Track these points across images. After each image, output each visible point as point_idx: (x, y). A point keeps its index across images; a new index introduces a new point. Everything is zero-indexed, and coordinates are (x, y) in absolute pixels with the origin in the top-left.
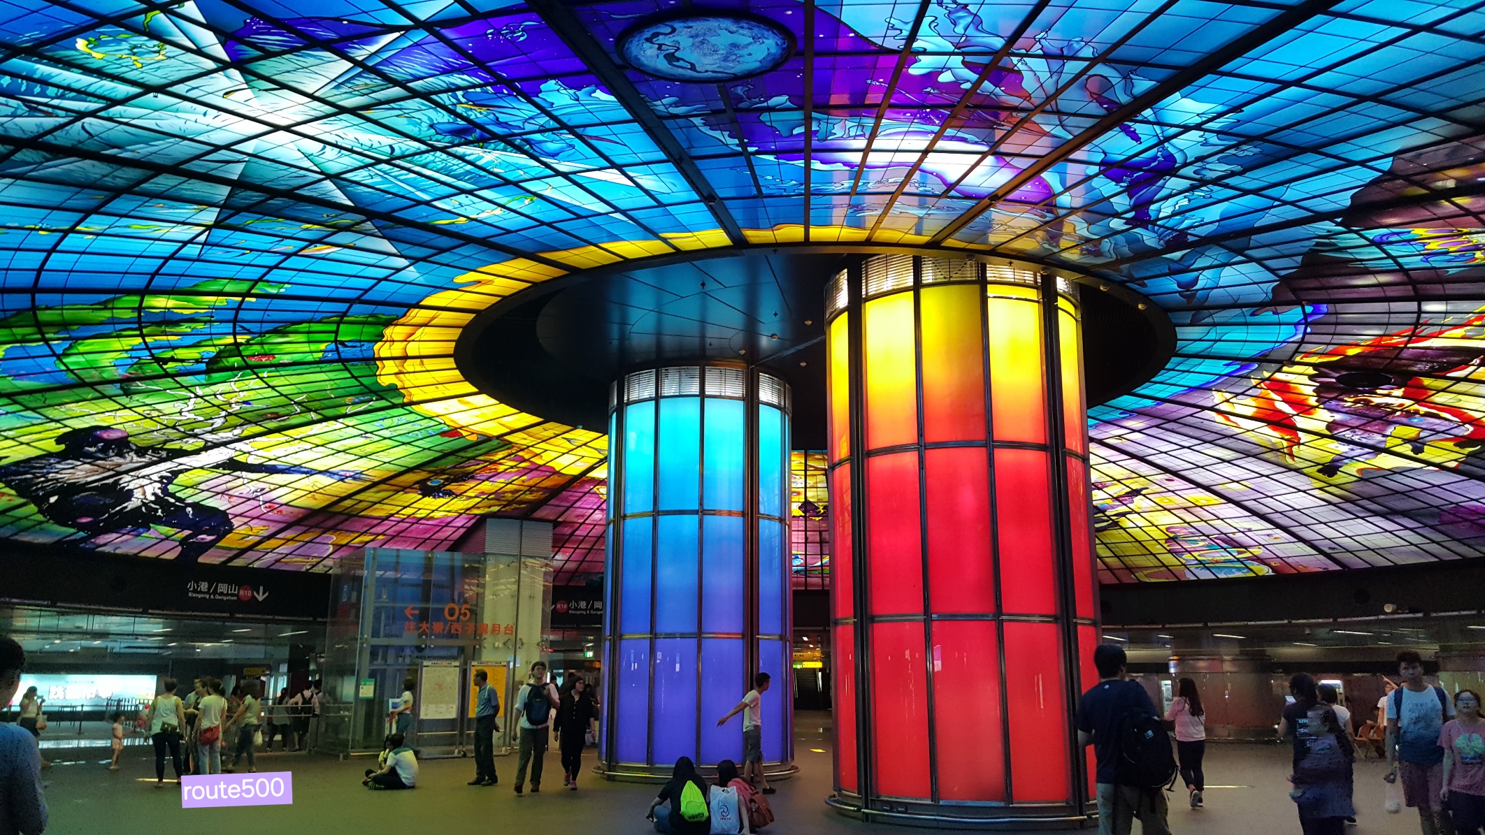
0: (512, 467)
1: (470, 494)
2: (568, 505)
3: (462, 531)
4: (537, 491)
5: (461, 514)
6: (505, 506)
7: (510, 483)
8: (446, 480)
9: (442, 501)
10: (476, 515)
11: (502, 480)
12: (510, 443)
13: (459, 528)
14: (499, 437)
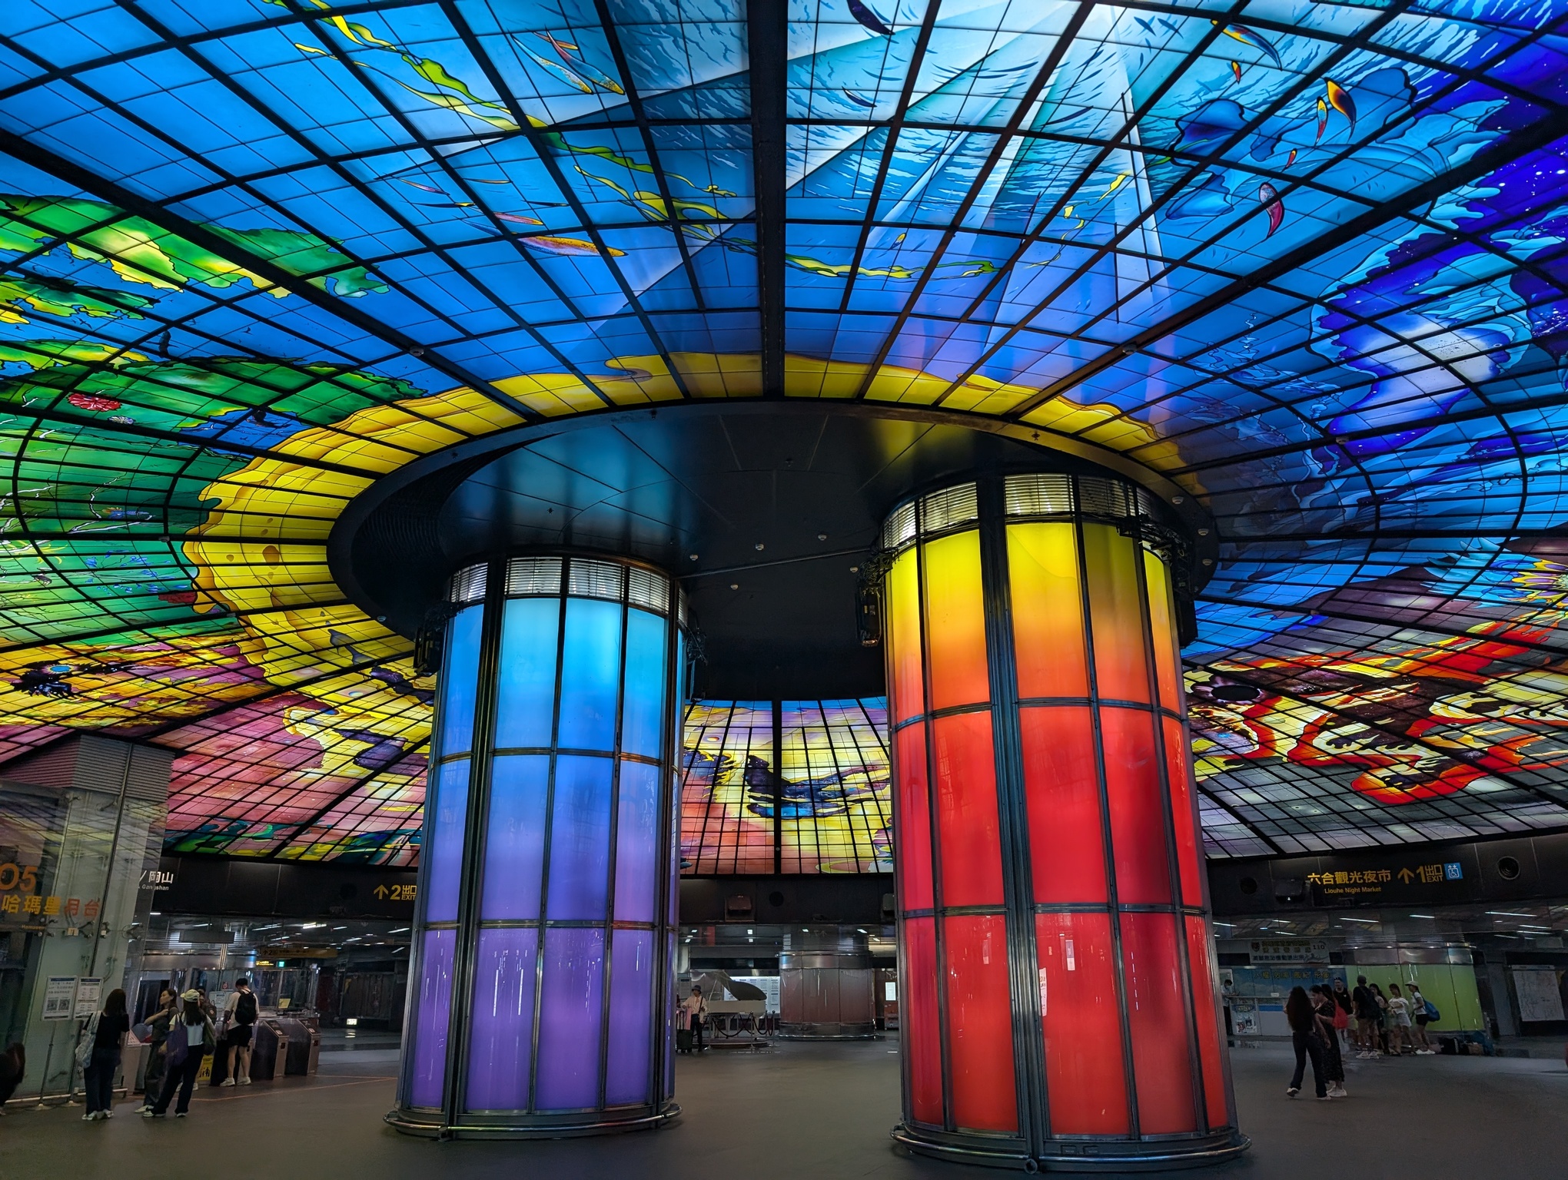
0: (205, 662)
1: (95, 695)
2: (223, 727)
3: (24, 749)
4: (203, 702)
5: (47, 723)
6: (128, 719)
7: (173, 686)
8: (81, 668)
9: (42, 698)
10: (69, 727)
11: (166, 680)
12: (250, 625)
13: (22, 745)
14: (240, 613)
